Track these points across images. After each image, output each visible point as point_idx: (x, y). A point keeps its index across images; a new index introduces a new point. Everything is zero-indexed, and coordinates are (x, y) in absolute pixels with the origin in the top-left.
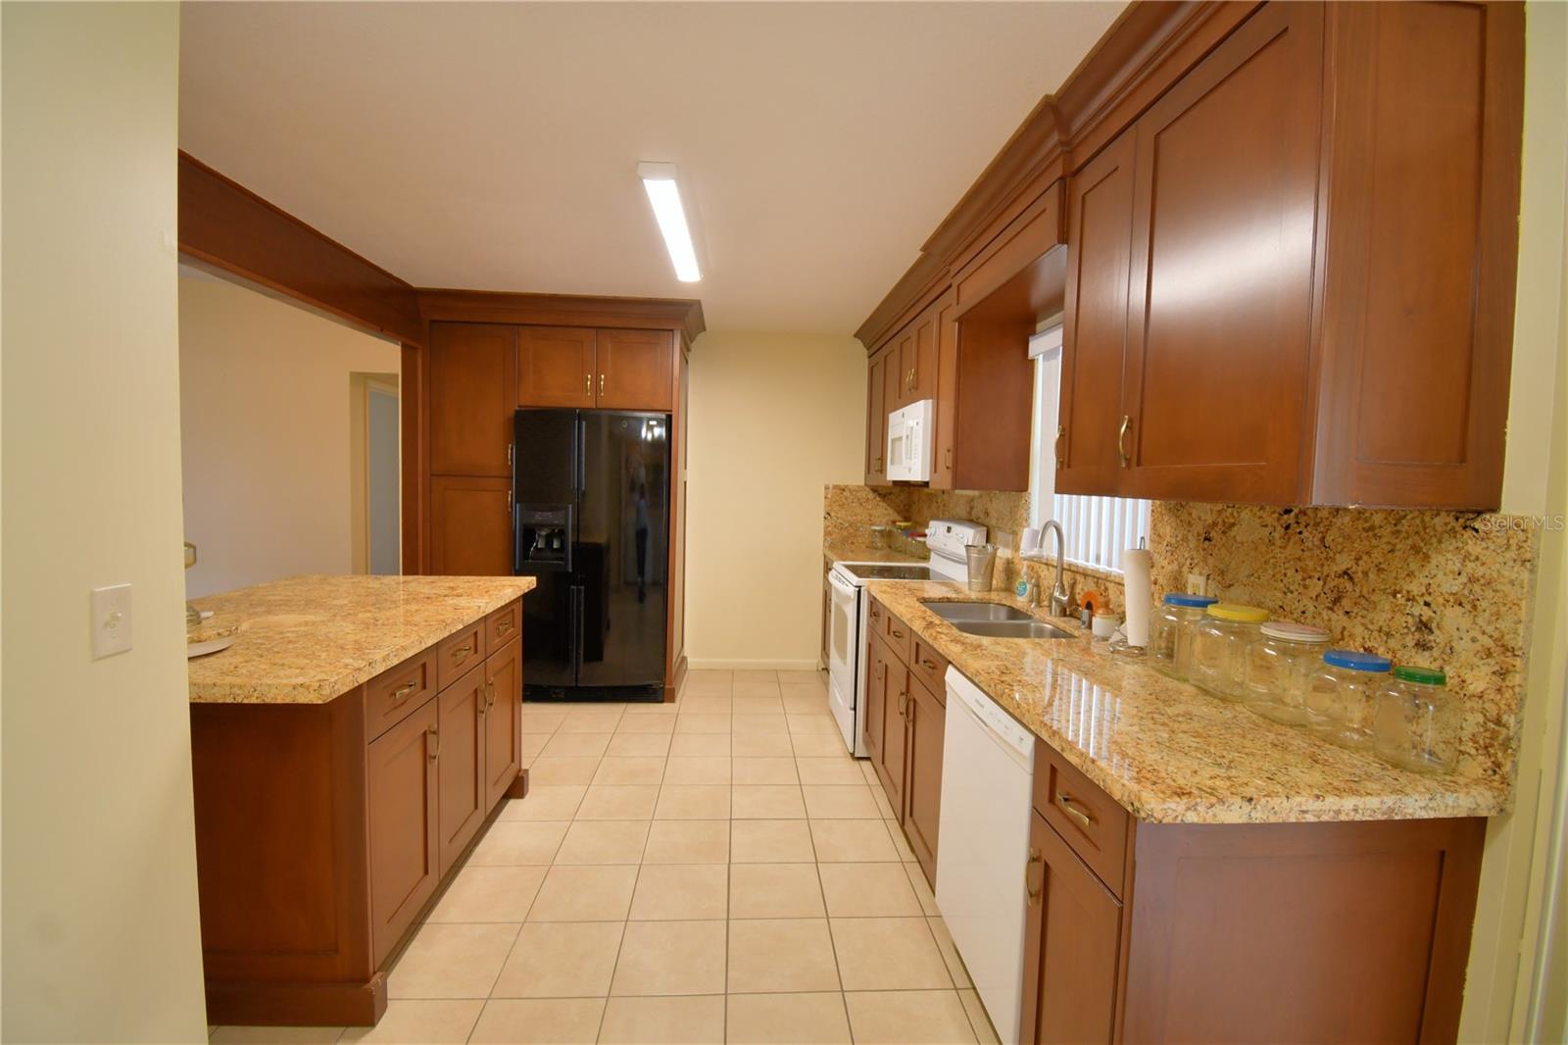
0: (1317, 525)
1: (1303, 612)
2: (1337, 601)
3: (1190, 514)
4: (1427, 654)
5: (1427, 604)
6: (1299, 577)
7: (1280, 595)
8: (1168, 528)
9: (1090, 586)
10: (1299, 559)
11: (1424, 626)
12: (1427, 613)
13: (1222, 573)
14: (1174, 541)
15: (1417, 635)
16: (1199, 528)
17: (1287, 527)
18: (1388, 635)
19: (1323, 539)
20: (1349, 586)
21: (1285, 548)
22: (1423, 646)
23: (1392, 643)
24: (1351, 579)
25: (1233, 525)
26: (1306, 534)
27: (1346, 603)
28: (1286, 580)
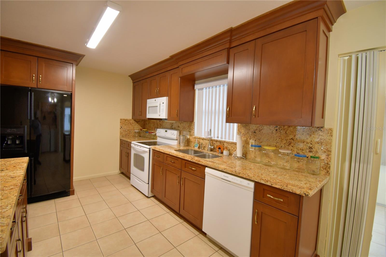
0: (284, 129)
1: (281, 147)
2: (290, 144)
3: (250, 127)
4: (311, 153)
5: (311, 144)
6: (280, 140)
7: (275, 144)
8: (243, 131)
9: (218, 144)
10: (280, 136)
11: (310, 148)
12: (311, 146)
13: (259, 140)
14: (245, 133)
15: (309, 150)
16: (252, 130)
17: (277, 130)
18: (302, 150)
19: (286, 132)
20: (293, 141)
21: (276, 134)
22: (310, 152)
23: (303, 151)
24: (293, 140)
25: (262, 130)
26: (281, 131)
27: (292, 145)
28: (277, 141)
